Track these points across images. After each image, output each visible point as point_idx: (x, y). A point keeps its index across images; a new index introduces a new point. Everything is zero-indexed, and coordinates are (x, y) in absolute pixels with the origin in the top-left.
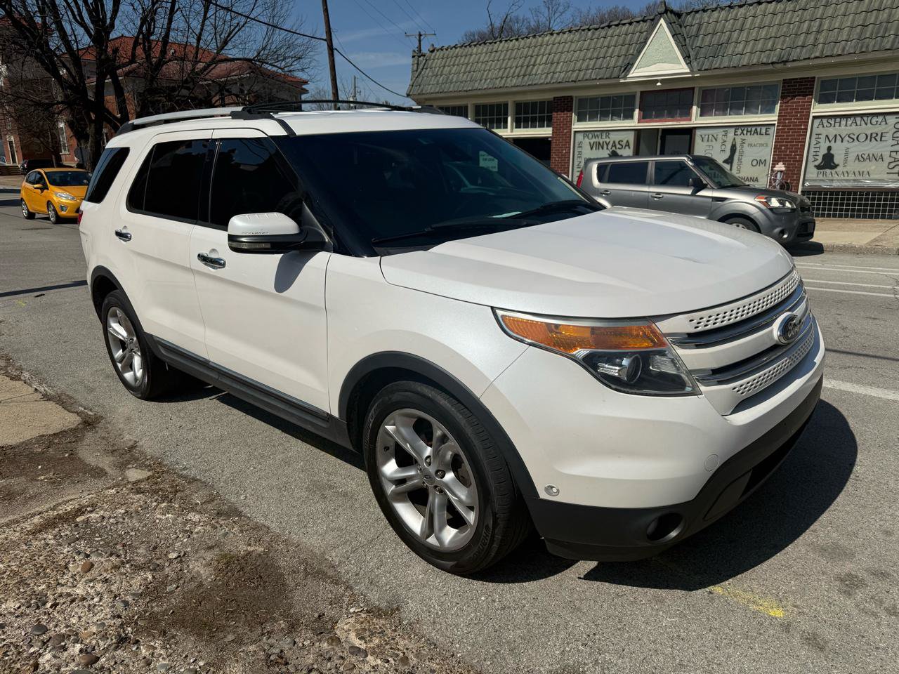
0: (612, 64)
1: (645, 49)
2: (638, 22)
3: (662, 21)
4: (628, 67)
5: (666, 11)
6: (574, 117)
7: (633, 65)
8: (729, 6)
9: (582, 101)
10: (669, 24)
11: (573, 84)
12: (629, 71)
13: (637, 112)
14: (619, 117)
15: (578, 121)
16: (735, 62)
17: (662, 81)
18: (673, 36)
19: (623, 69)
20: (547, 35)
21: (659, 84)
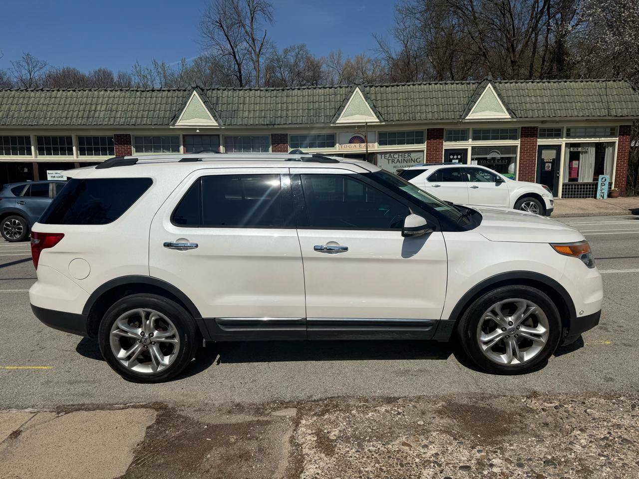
0: (162, 115)
1: (186, 108)
2: (174, 90)
3: (195, 92)
4: (175, 118)
5: (197, 87)
6: (133, 149)
7: (178, 117)
8: (233, 89)
9: (137, 138)
10: (200, 95)
11: (133, 127)
12: (176, 121)
13: (182, 148)
14: (168, 150)
15: (136, 152)
16: (245, 121)
17: (199, 129)
18: (204, 103)
19: (170, 119)
20: (101, 90)
21: (198, 131)
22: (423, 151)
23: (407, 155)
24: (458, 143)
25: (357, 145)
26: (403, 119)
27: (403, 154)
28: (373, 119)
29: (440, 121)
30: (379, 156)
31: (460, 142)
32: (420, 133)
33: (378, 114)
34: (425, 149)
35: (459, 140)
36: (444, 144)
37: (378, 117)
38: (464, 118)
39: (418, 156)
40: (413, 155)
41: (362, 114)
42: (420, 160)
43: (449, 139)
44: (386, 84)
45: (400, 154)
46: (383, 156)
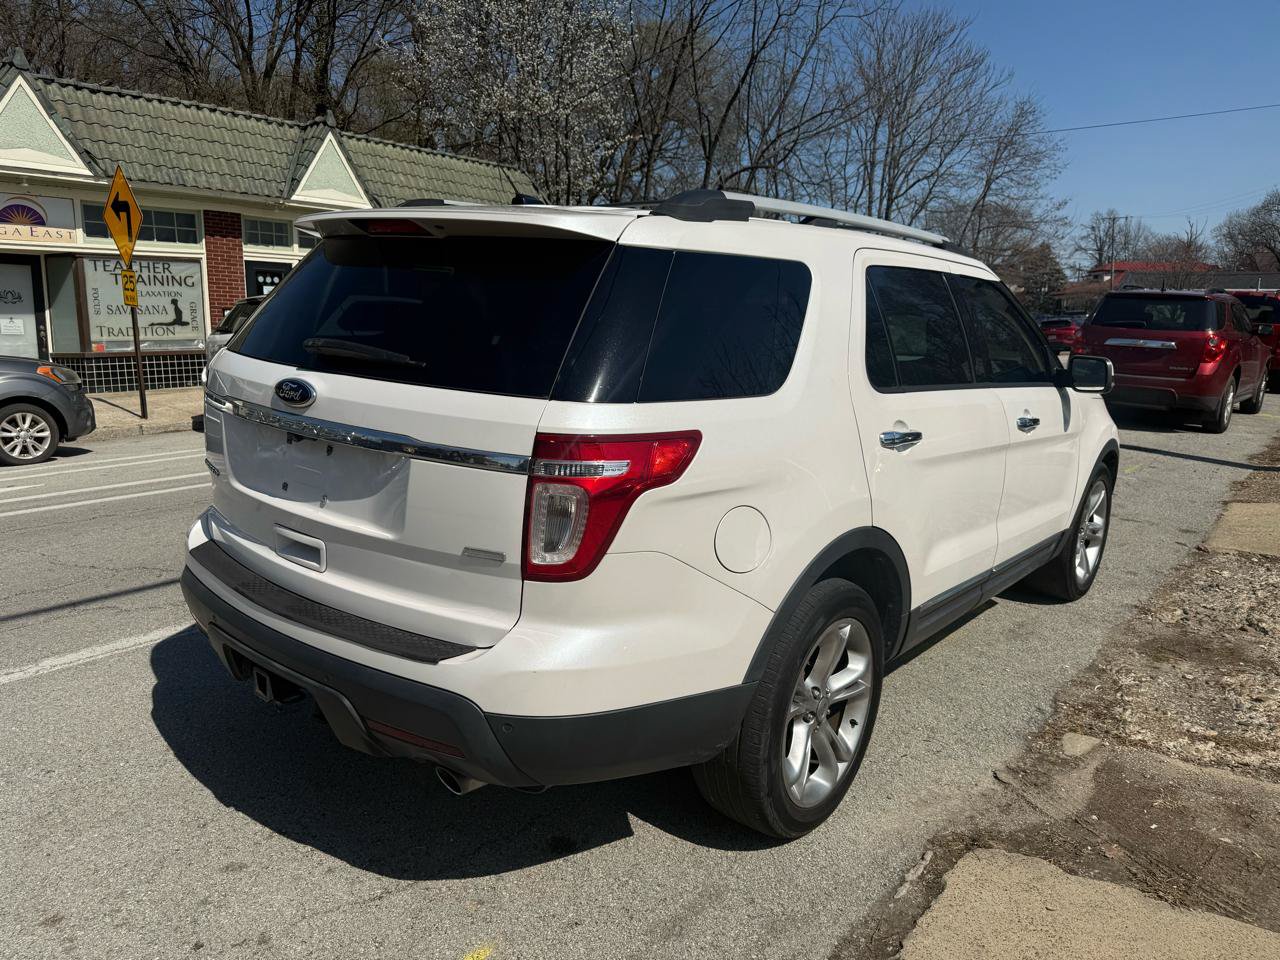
22: (198, 261)
23: (160, 266)
24: (270, 250)
25: (25, 229)
26: (154, 179)
27: (151, 264)
28: (72, 166)
29: (237, 197)
30: (88, 265)
31: (276, 247)
32: (188, 219)
33: (89, 158)
34: (204, 257)
35: (272, 244)
36: (244, 249)
37: (88, 165)
38: (288, 198)
39: (188, 273)
40: (175, 268)
41: (40, 149)
42: (193, 280)
43: (253, 240)
44: (90, 86)
45: (144, 264)
46: (100, 264)
